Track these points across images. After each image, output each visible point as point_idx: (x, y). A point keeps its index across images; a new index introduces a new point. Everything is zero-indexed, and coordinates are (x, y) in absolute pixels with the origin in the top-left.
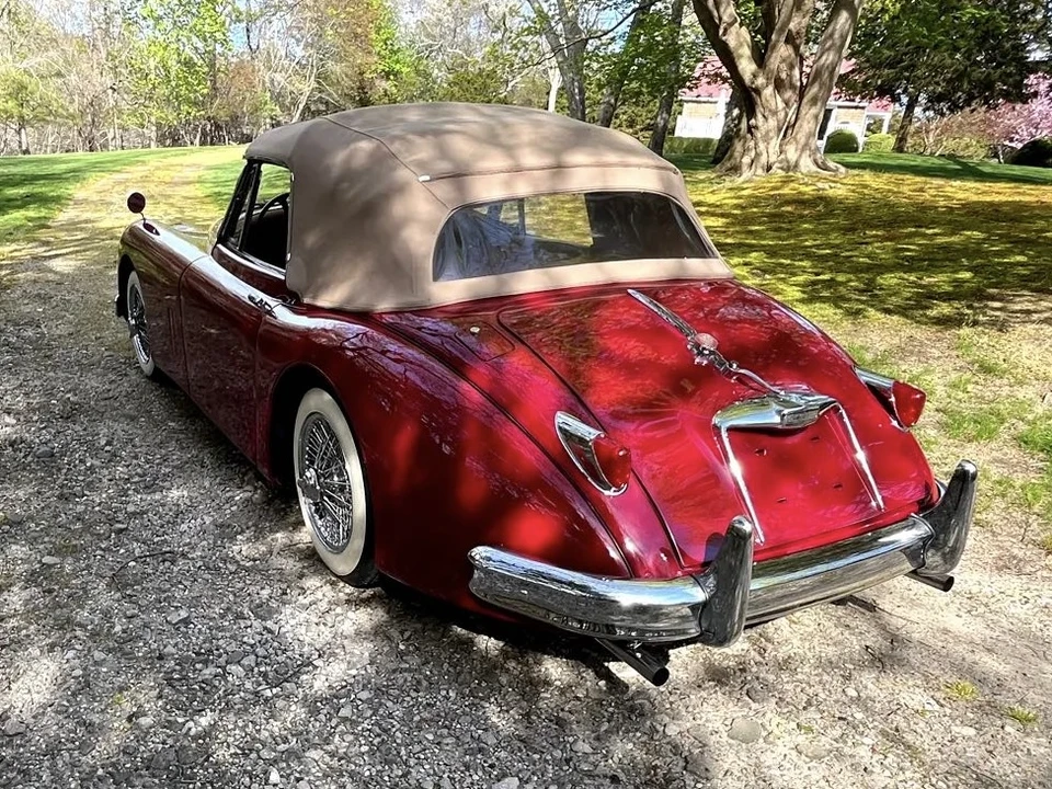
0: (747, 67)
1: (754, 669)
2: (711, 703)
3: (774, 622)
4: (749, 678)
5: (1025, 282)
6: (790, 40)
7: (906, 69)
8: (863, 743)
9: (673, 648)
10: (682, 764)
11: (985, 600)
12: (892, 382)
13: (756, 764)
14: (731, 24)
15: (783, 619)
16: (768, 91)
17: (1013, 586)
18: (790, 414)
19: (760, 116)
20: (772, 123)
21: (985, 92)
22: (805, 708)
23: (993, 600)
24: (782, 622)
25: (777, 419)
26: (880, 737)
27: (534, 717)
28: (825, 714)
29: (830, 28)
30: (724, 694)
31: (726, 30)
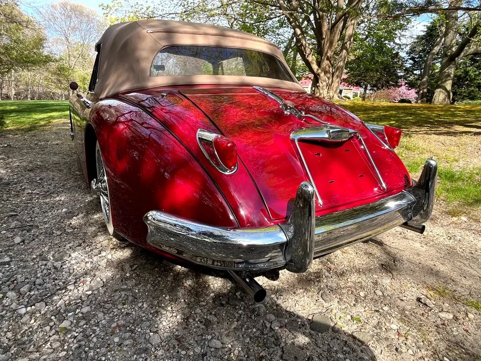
0: (315, 67)
1: (325, 281)
2: (300, 304)
3: (334, 253)
4: (322, 286)
5: (414, 124)
6: (328, 59)
7: (363, 77)
8: (391, 329)
9: (281, 270)
10: (280, 353)
11: (432, 238)
12: (383, 127)
13: (328, 349)
14: (309, 54)
15: (339, 250)
16: (322, 74)
17: (442, 232)
18: (333, 132)
19: (320, 82)
20: (325, 84)
21: (387, 85)
22: (354, 305)
23: (435, 238)
24: (338, 252)
25: (327, 136)
26: (401, 324)
27: (191, 320)
28: (366, 309)
29: (341, 54)
30: (308, 297)
31: (308, 56)
